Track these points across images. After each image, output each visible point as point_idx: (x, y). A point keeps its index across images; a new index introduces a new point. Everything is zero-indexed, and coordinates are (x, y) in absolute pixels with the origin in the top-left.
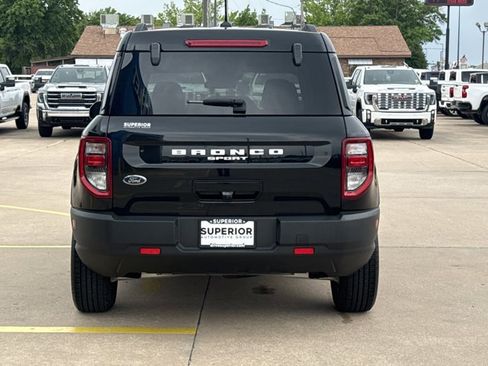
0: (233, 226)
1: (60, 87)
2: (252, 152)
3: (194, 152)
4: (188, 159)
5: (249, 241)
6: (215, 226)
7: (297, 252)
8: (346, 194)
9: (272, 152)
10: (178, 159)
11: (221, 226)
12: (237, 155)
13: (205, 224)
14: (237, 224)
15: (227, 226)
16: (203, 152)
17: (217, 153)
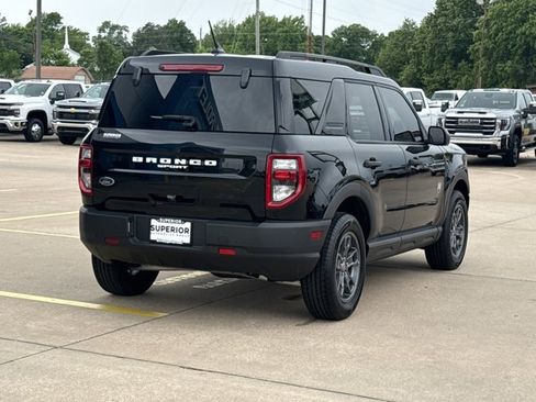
0: (176, 226)
1: (459, 112)
2: (192, 162)
3: (148, 160)
4: (143, 165)
5: (187, 240)
6: (161, 224)
7: (222, 252)
8: (270, 204)
9: (207, 163)
10: (138, 166)
11: (165, 225)
12: (180, 164)
13: (154, 222)
14: (177, 224)
15: (171, 225)
16: (154, 160)
17: (165, 162)
